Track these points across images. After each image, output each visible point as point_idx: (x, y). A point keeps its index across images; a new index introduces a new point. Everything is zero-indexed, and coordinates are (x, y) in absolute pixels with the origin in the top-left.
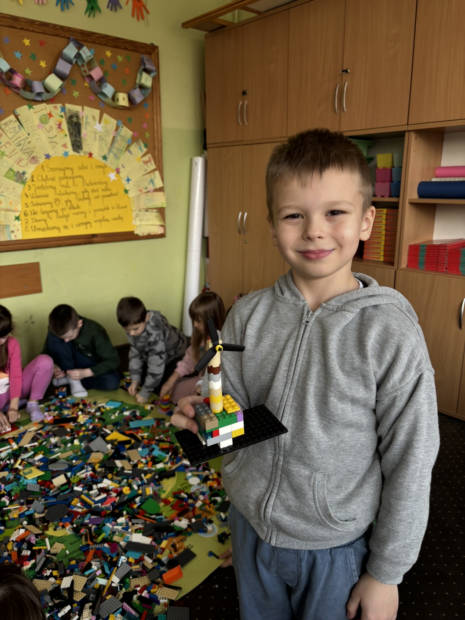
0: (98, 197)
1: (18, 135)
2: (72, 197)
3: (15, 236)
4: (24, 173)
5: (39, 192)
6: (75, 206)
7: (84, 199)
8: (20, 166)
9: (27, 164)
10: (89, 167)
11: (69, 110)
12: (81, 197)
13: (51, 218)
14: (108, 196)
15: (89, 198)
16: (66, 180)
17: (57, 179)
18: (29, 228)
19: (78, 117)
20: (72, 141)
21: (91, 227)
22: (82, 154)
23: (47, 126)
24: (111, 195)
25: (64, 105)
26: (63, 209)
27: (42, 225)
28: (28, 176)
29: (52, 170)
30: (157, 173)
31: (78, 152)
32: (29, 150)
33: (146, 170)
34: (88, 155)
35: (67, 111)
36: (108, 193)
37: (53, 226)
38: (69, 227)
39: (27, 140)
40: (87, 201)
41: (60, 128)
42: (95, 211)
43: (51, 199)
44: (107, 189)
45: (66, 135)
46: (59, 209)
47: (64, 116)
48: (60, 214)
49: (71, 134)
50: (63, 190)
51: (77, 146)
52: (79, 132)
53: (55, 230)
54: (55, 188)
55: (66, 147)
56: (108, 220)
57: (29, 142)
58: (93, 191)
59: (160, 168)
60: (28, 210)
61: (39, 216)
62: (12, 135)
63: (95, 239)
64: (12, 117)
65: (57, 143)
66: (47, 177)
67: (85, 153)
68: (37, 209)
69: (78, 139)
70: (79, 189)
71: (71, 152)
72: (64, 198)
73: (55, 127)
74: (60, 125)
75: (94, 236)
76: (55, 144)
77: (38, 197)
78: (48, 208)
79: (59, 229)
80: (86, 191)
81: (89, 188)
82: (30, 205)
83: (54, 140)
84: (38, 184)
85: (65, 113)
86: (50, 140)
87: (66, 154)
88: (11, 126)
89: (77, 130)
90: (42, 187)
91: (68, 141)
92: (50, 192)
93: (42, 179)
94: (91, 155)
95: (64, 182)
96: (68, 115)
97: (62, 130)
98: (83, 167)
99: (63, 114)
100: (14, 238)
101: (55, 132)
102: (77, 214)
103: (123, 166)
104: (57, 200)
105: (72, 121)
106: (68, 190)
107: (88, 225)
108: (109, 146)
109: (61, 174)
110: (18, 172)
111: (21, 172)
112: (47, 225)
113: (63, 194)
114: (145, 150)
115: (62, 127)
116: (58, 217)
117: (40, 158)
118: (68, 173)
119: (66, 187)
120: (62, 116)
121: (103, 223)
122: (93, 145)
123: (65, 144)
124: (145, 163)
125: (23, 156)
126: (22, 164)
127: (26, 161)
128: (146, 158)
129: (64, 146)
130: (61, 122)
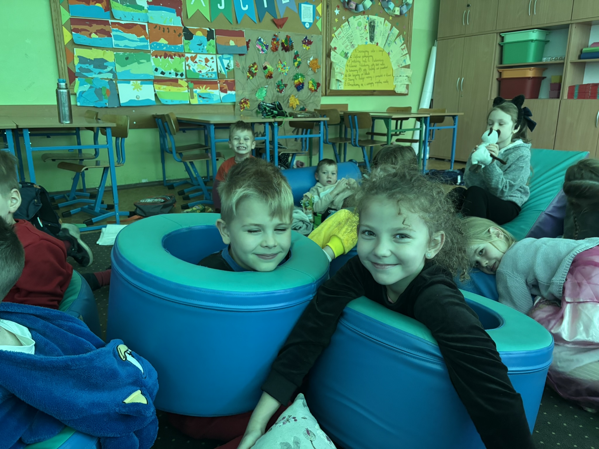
0: (378, 69)
1: (348, 33)
2: (367, 68)
3: (341, 88)
4: (348, 53)
5: (353, 64)
6: (368, 73)
7: (372, 69)
8: (347, 49)
9: (350, 48)
10: (376, 51)
11: (370, 19)
12: (371, 68)
13: (356, 79)
14: (383, 68)
15: (374, 69)
16: (365, 58)
17: (361, 57)
18: (347, 84)
19: (374, 22)
20: (370, 36)
21: (373, 85)
22: (374, 43)
23: (360, 28)
24: (385, 68)
25: (368, 16)
26: (362, 74)
27: (352, 82)
28: (349, 55)
29: (360, 52)
30: (408, 55)
31: (372, 42)
32: (352, 41)
33: (402, 54)
34: (376, 44)
35: (369, 19)
36: (383, 66)
37: (357, 84)
38: (364, 85)
39: (352, 35)
40: (373, 70)
42: (376, 76)
43: (357, 68)
44: (383, 64)
45: (367, 33)
46: (360, 74)
48: (361, 77)
49: (370, 32)
50: (363, 63)
51: (372, 39)
52: (374, 31)
53: (357, 86)
54: (360, 62)
55: (367, 39)
56: (381, 83)
57: (352, 36)
58: (377, 65)
59: (409, 53)
60: (347, 73)
61: (352, 78)
62: (346, 32)
63: (375, 93)
64: (347, 23)
65: (363, 37)
66: (357, 55)
67: (375, 43)
68: (351, 73)
69: (373, 35)
70: (370, 64)
71: (369, 42)
72: (363, 68)
73: (364, 28)
74: (365, 27)
75: (374, 91)
76: (362, 38)
77: (352, 66)
78: (355, 73)
79: (359, 86)
80: (373, 65)
81: (375, 63)
82: (348, 71)
83: (362, 35)
84: (353, 59)
85: (368, 20)
86: (361, 35)
88: (345, 28)
89: (373, 30)
90: (354, 61)
91: (368, 36)
92: (358, 64)
93: (355, 57)
95: (364, 59)
96: (370, 21)
97: (366, 30)
98: (373, 51)
99: (367, 21)
100: (340, 89)
101: (363, 31)
102: (368, 78)
103: (391, 51)
104: (360, 69)
105: (371, 25)
106: (366, 64)
107: (372, 84)
108: (386, 39)
109: (363, 54)
110: (345, 53)
111: (347, 52)
112: (354, 83)
113: (363, 66)
114: (403, 42)
115: (366, 28)
116: (360, 79)
117: (355, 45)
118: (367, 54)
119: (365, 62)
120: (367, 22)
121: (379, 84)
122: (379, 38)
123: (367, 38)
124: (402, 49)
125: (349, 44)
126: (348, 48)
127: (349, 47)
128: (403, 47)
129: (366, 39)
130: (366, 25)
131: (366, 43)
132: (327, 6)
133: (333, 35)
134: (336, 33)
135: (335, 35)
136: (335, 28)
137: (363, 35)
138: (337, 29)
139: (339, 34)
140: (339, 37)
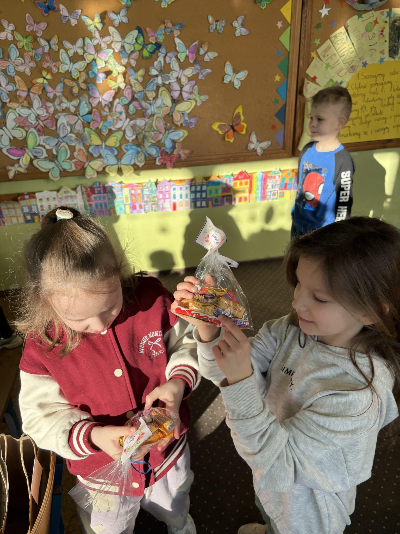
1: (344, 46)
2: (378, 103)
15: (393, 104)
25: (390, 10)
27: (346, 131)
37: (354, 132)
38: (369, 133)
41: (382, 34)
42: (396, 116)
46: (363, 115)
47: (388, 22)
48: (364, 120)
50: (371, 97)
51: (394, 51)
54: (364, 96)
57: (352, 52)
62: (339, 46)
63: (389, 144)
64: (342, 29)
65: (376, 50)
70: (385, 95)
71: (387, 58)
72: (370, 105)
73: (377, 33)
74: (382, 31)
75: (389, 141)
78: (354, 115)
79: (359, 135)
81: (395, 94)
83: (374, 47)
85: (390, 18)
88: (339, 38)
89: (397, 35)
91: (386, 46)
97: (383, 36)
98: (394, 73)
99: (387, 19)
102: (378, 120)
104: (363, 107)
109: (372, 81)
111: (339, 82)
112: (350, 131)
115: (384, 34)
116: (361, 123)
117: (358, 67)
120: (386, 22)
123: (383, 50)
125: (345, 66)
126: (342, 73)
127: (345, 71)
129: (382, 52)
130: (384, 28)
131: (382, 60)
133: (313, 54)
135: (317, 53)
136: (317, 42)
138: (322, 42)
140: (324, 57)
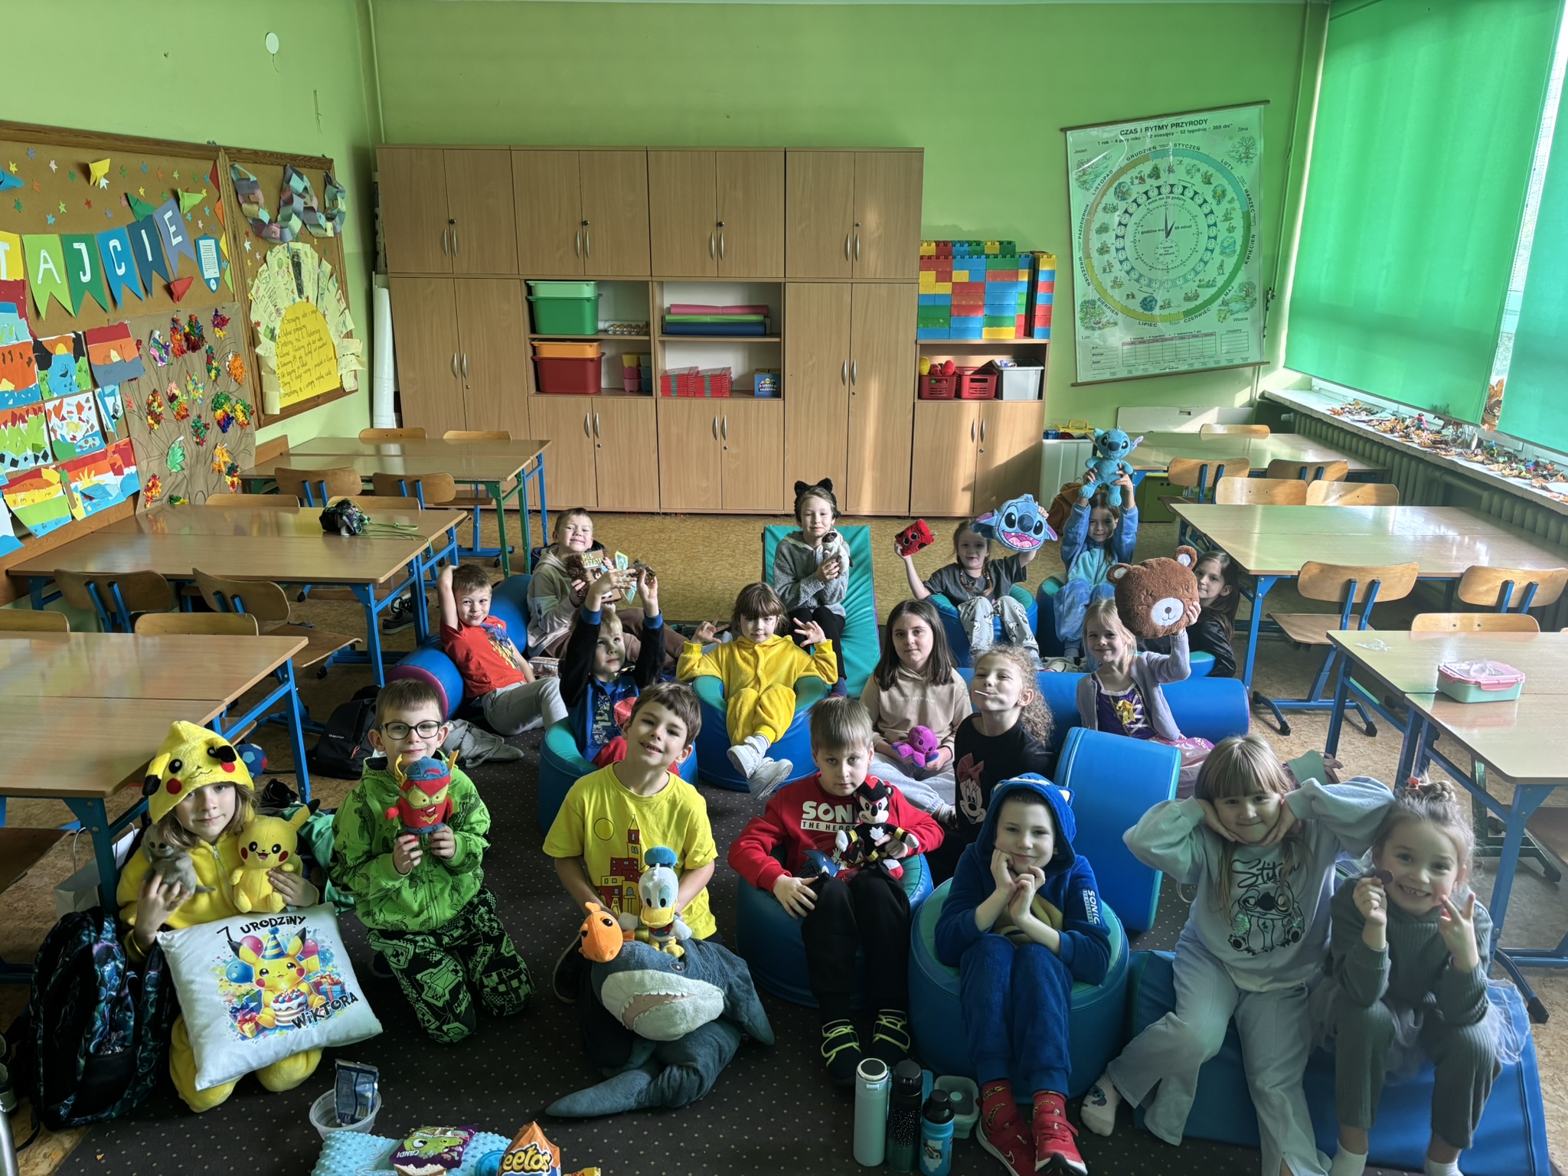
0: (316, 350)
1: (270, 285)
2: (302, 352)
4: (274, 329)
5: (284, 350)
10: (309, 314)
11: (292, 250)
12: (307, 352)
13: (292, 380)
14: (322, 347)
15: (311, 352)
16: (297, 332)
17: (292, 332)
19: (298, 256)
20: (296, 286)
21: (314, 387)
22: (303, 299)
23: (282, 271)
24: (324, 345)
25: (288, 246)
27: (287, 389)
28: (277, 332)
29: (289, 322)
30: (347, 312)
31: (301, 298)
32: (275, 302)
33: (340, 310)
34: (306, 300)
35: (290, 252)
36: (321, 343)
37: (294, 390)
38: (302, 389)
39: (274, 290)
40: (310, 355)
42: (316, 366)
43: (291, 357)
45: (292, 279)
46: (295, 367)
48: (297, 374)
49: (295, 277)
50: (297, 344)
51: (300, 291)
52: (300, 274)
53: (296, 394)
55: (294, 293)
56: (323, 376)
57: (275, 292)
58: (314, 342)
59: (348, 307)
61: (286, 379)
63: (320, 401)
66: (286, 331)
67: (305, 298)
69: (300, 282)
71: (298, 299)
72: (298, 354)
73: (286, 271)
74: (288, 268)
75: (318, 397)
76: (288, 291)
77: (284, 355)
78: (289, 368)
79: (297, 392)
82: (280, 366)
84: (283, 340)
86: (285, 287)
87: (294, 300)
90: (285, 344)
92: (289, 348)
93: (285, 334)
94: (308, 298)
95: (297, 335)
96: (292, 255)
97: (291, 274)
98: (304, 316)
99: (288, 255)
101: (286, 277)
102: (306, 373)
103: (327, 309)
104: (295, 357)
105: (294, 261)
106: (300, 344)
107: (313, 385)
108: (317, 286)
110: (271, 329)
112: (291, 389)
113: (297, 350)
114: (337, 285)
115: (289, 270)
116: (297, 378)
117: (281, 310)
118: (298, 324)
119: (298, 341)
120: (288, 258)
121: (321, 380)
122: (310, 289)
123: (293, 290)
124: (338, 300)
125: (272, 309)
126: (272, 318)
127: (274, 315)
128: (338, 297)
130: (289, 265)
132: (235, 238)
133: (250, 298)
134: (253, 291)
135: (252, 295)
136: (250, 283)
137: (288, 286)
138: (253, 281)
139: (257, 292)
140: (258, 299)
